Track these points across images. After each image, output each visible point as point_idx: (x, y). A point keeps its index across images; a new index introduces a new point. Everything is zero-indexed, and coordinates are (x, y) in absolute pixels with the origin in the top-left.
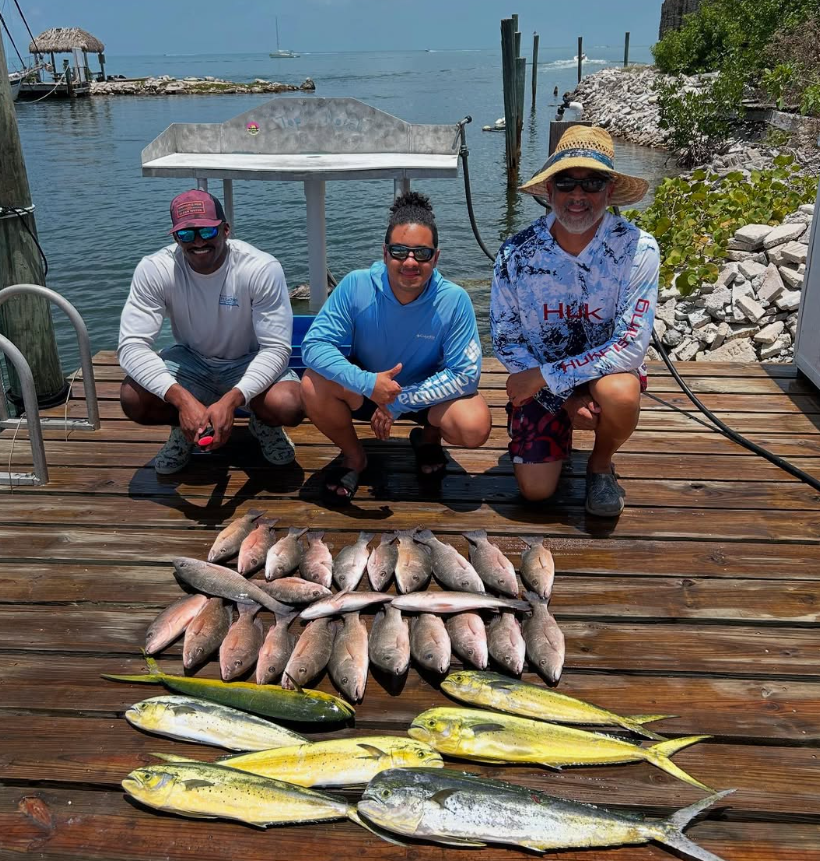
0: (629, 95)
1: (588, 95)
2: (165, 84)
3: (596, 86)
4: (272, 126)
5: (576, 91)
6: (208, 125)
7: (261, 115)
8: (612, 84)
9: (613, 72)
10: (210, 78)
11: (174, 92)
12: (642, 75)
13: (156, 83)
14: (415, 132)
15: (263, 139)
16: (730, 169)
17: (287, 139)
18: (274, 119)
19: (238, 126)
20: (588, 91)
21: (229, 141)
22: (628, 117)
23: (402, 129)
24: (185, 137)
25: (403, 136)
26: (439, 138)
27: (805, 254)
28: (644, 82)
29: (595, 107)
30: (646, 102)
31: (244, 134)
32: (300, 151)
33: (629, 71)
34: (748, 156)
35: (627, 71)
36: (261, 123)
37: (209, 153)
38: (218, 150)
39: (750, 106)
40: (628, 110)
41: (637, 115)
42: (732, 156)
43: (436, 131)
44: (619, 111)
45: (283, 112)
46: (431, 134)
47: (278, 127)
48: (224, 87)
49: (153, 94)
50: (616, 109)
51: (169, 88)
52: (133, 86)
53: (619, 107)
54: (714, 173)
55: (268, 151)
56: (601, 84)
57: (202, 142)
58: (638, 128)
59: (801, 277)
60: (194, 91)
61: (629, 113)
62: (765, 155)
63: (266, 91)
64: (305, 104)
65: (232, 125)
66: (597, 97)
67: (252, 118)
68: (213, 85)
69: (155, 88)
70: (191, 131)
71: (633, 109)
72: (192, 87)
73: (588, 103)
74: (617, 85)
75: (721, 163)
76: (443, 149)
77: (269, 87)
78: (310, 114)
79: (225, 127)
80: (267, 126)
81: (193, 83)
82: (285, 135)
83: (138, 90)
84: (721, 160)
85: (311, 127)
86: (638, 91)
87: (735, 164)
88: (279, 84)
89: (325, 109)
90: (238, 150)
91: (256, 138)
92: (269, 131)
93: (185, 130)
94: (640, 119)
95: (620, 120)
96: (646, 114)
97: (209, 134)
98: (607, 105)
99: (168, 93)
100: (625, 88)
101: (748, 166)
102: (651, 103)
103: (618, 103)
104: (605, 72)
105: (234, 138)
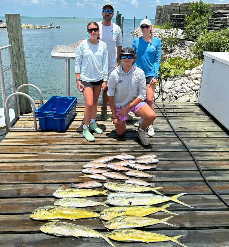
6: (64, 46)
16: (177, 55)
19: (72, 46)
20: (137, 32)
21: (69, 50)
24: (59, 49)
27: (201, 76)
31: (73, 48)
34: (181, 52)
42: (177, 52)
54: (173, 56)
57: (63, 50)
59: (199, 83)
62: (185, 52)
65: (70, 46)
67: (75, 45)
70: (60, 47)
75: (175, 54)
79: (68, 47)
90: (71, 52)
93: (59, 47)
97: (64, 48)
105: (71, 49)
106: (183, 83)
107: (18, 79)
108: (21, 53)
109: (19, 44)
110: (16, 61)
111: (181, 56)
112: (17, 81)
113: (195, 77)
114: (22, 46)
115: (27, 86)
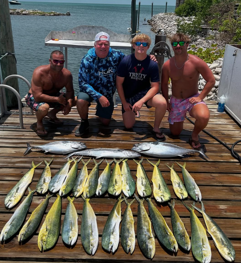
0: (167, 22)
1: (155, 21)
2: (22, 11)
3: (157, 19)
4: (79, 33)
5: (151, 20)
7: (76, 30)
8: (162, 18)
9: (162, 14)
10: (37, 10)
11: (25, 14)
12: (171, 16)
13: (20, 11)
14: (119, 36)
15: (76, 36)
17: (83, 36)
18: (80, 31)
19: (70, 32)
20: (155, 20)
22: (167, 29)
23: (115, 35)
24: (55, 35)
25: (115, 37)
26: (125, 38)
27: (221, 71)
28: (172, 18)
29: (157, 25)
30: (173, 24)
31: (71, 35)
32: (87, 40)
33: (167, 14)
34: (203, 43)
35: (166, 14)
36: (76, 32)
37: (61, 39)
38: (64, 39)
39: (203, 27)
40: (167, 26)
41: (169, 28)
42: (198, 42)
43: (124, 36)
44: (165, 27)
45: (83, 29)
46: (123, 37)
47: (81, 33)
48: (41, 13)
49: (18, 14)
50: (163, 26)
51: (24, 13)
52: (12, 12)
53: (164, 25)
55: (78, 40)
56: (159, 18)
57: (59, 36)
58: (170, 32)
59: (220, 78)
60: (32, 14)
61: (167, 28)
62: (207, 42)
63: (55, 15)
64: (88, 27)
65: (68, 32)
66: (158, 22)
67: (73, 30)
68: (38, 12)
69: (19, 12)
70: (56, 33)
71: (169, 26)
72: (31, 13)
73: (155, 24)
74: (164, 18)
76: (126, 41)
77: (56, 14)
78: (90, 30)
79: (66, 33)
80: (78, 33)
81: (31, 12)
82: (83, 35)
83: (13, 13)
84: (195, 43)
85: (90, 34)
86: (170, 21)
87: (199, 45)
88: (59, 13)
89: (94, 29)
90: (69, 39)
91: (75, 36)
92: (78, 34)
94: (171, 29)
95: (165, 29)
96: (172, 28)
97: (61, 34)
98: (161, 25)
99: (23, 14)
100: (166, 20)
101: (203, 45)
102: (174, 25)
103: (164, 24)
104: (160, 14)
105: (68, 36)
106: (201, 78)
107: (5, 69)
108: (9, 38)
109: (6, 28)
110: (3, 48)
111: (201, 47)
112: (3, 71)
113: (215, 71)
114: (9, 31)
115: (16, 78)
